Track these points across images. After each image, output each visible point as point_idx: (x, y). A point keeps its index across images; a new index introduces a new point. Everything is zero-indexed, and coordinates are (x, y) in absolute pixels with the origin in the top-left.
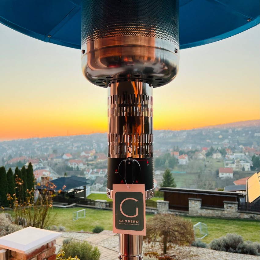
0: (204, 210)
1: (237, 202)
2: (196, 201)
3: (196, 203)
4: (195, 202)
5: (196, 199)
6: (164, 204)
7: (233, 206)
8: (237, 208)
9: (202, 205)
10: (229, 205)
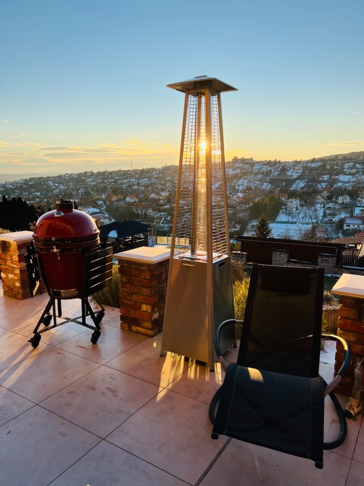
0: (292, 264)
1: (337, 255)
2: (282, 253)
3: (282, 256)
5: (282, 250)
6: (240, 256)
7: (330, 260)
8: (335, 262)
9: (290, 257)
10: (324, 258)
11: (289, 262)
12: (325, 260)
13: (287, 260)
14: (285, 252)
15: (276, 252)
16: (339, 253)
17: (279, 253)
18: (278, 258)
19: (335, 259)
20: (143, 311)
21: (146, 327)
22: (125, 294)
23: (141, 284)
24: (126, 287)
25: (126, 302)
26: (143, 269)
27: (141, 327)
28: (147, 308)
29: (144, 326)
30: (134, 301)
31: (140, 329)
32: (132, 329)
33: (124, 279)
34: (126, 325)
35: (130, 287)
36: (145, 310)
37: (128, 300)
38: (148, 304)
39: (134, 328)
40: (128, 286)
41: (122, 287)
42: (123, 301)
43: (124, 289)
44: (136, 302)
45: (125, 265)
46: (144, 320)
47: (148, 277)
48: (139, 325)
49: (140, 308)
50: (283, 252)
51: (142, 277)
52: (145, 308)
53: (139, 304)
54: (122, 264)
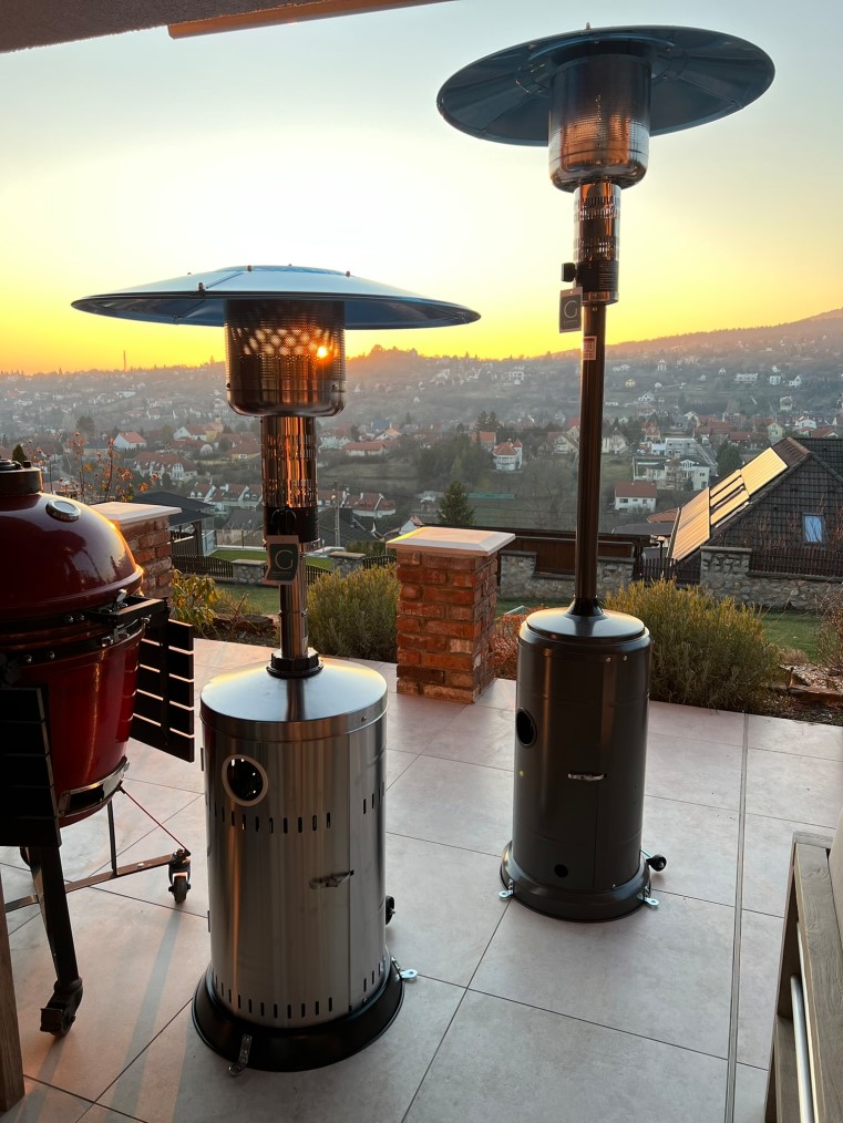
0: (542, 581)
1: (633, 560)
2: (521, 559)
3: (521, 564)
4: (518, 562)
5: (520, 553)
7: (620, 569)
8: (630, 573)
9: (538, 568)
10: (610, 567)
11: (535, 577)
12: (612, 571)
13: (531, 573)
14: (527, 557)
15: (509, 558)
16: (637, 555)
17: (514, 559)
18: (513, 570)
19: (631, 567)
20: (455, 653)
21: (462, 684)
22: (411, 622)
23: (451, 600)
24: (413, 608)
25: (412, 637)
26: (457, 568)
27: (447, 687)
28: (464, 647)
29: (456, 683)
30: (431, 635)
31: (444, 690)
32: (426, 691)
33: (411, 592)
34: (411, 685)
35: (424, 606)
36: (458, 651)
37: (417, 633)
38: (466, 639)
39: (428, 689)
40: (419, 605)
41: (405, 607)
42: (405, 635)
43: (409, 612)
44: (436, 637)
45: (414, 562)
46: (455, 672)
47: (468, 584)
48: (442, 682)
49: (446, 647)
50: (523, 556)
51: (456, 584)
52: (457, 646)
53: (443, 640)
54: (406, 561)
